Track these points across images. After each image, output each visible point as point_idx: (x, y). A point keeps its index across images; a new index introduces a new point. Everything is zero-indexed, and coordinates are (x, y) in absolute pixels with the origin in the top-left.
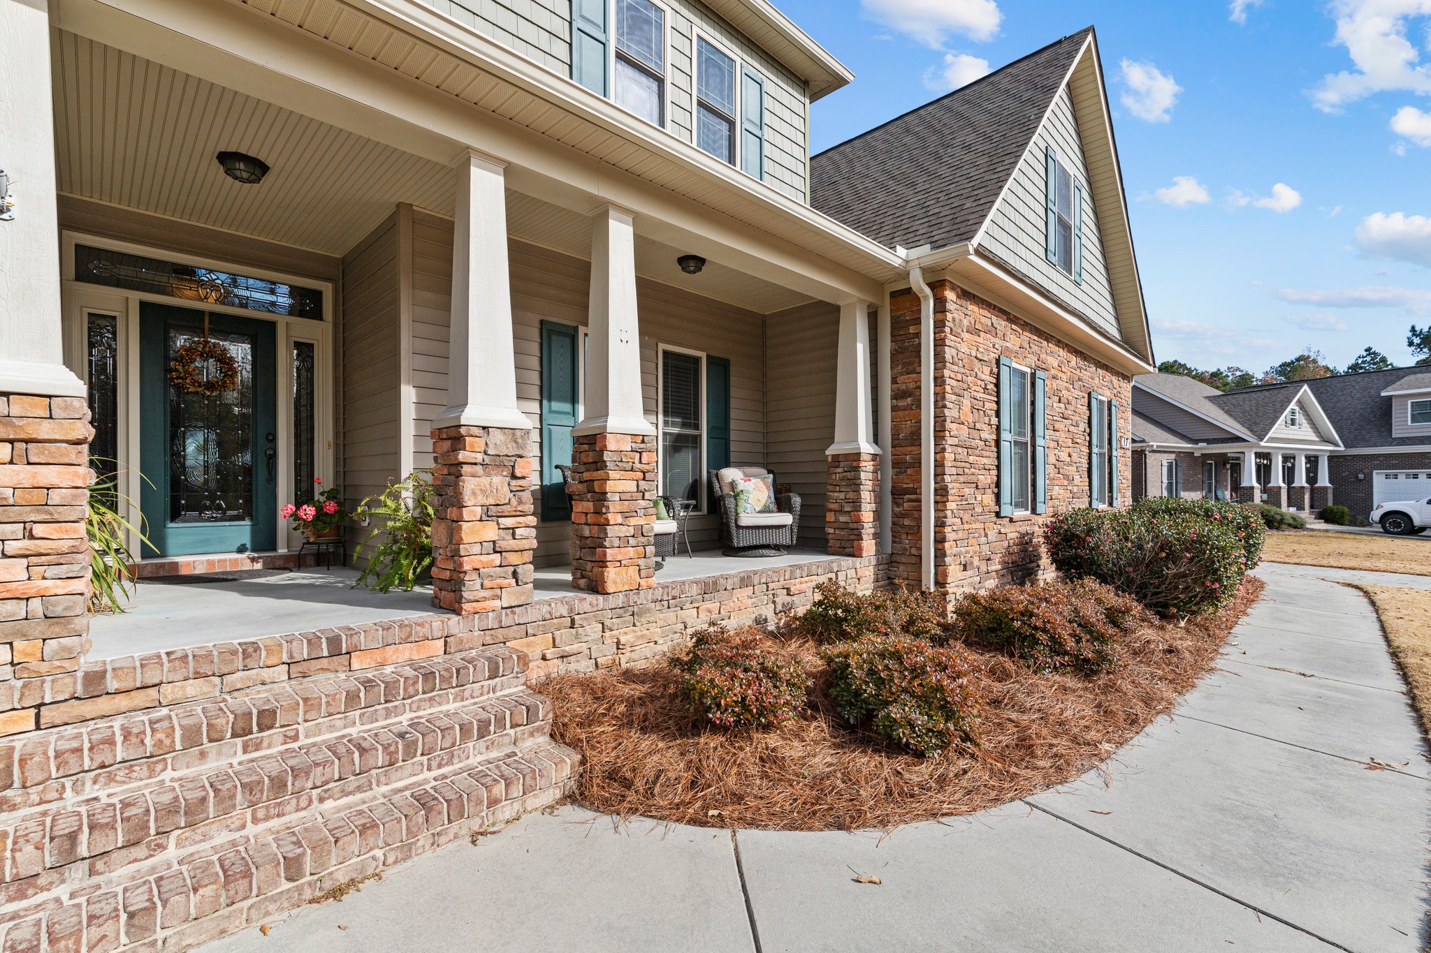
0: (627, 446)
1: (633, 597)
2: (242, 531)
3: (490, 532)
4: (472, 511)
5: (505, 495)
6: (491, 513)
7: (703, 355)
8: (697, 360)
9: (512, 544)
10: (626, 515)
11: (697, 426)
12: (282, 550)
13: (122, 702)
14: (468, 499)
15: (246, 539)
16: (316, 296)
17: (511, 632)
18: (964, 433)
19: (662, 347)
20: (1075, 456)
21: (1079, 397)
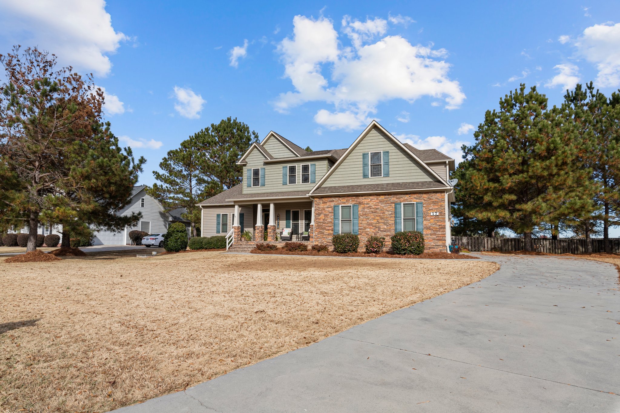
0: (270, 227)
6: (258, 233)
10: (270, 234)
18: (322, 220)
19: (304, 210)
20: (382, 221)
21: (386, 206)
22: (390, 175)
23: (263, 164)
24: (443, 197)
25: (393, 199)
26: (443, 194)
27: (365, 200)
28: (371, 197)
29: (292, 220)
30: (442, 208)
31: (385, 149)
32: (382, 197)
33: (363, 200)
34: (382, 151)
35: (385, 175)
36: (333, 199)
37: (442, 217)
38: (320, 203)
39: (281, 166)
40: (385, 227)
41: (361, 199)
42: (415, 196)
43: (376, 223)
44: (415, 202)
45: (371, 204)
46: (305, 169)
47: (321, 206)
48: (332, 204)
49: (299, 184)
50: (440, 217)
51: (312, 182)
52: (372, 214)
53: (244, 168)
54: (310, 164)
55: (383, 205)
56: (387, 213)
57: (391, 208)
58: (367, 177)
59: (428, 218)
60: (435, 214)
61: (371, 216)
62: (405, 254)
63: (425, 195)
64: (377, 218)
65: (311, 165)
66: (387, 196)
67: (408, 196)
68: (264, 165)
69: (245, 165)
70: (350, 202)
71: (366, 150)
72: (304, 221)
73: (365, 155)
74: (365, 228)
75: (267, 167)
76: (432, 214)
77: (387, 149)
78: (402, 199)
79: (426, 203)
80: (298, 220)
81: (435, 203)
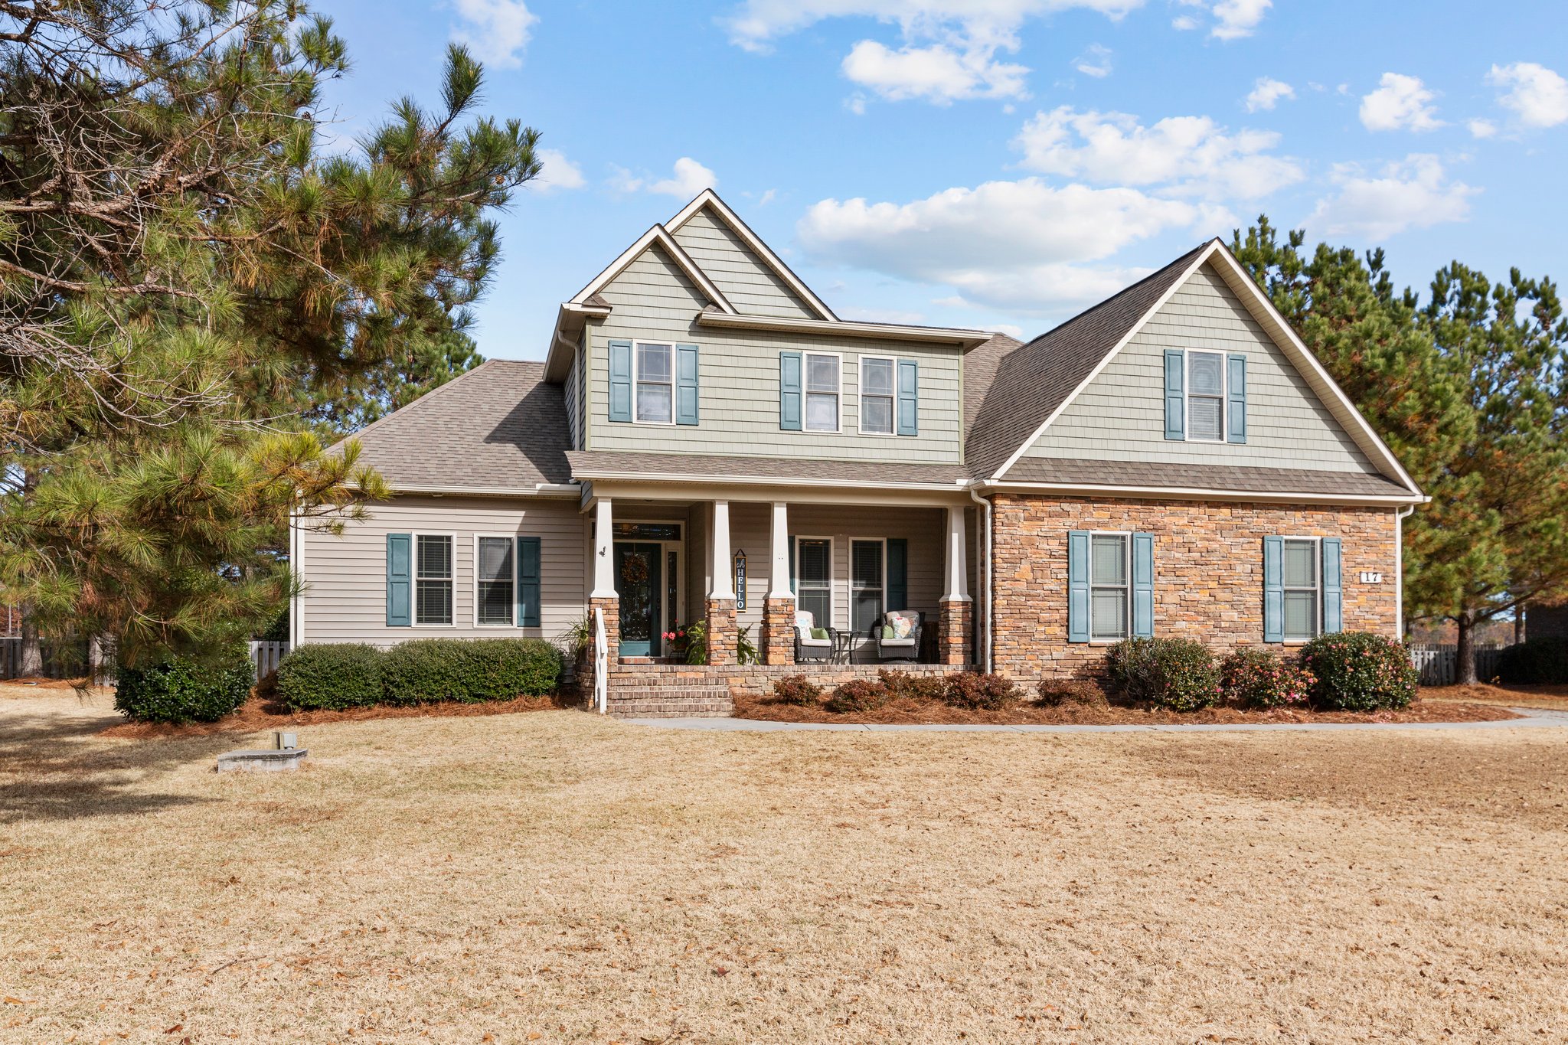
0: (779, 604)
1: (782, 668)
2: (646, 646)
3: (720, 637)
4: (714, 629)
5: (726, 624)
6: (721, 630)
7: (884, 540)
8: (880, 543)
9: (728, 641)
10: (780, 633)
11: (880, 585)
12: (663, 656)
13: (625, 675)
14: (713, 625)
15: (648, 650)
16: (677, 528)
17: (728, 674)
18: (1022, 587)
19: (851, 539)
20: (1227, 596)
21: (1237, 544)
22: (1249, 440)
23: (686, 326)
24: (1390, 526)
25: (1258, 520)
26: (1390, 517)
27: (1173, 519)
28: (1193, 511)
29: (801, 577)
30: (1389, 561)
31: (1233, 345)
32: (1225, 512)
33: (1166, 520)
34: (1225, 353)
35: (1236, 439)
36: (1066, 506)
37: (1389, 588)
38: (1017, 517)
39: (772, 349)
40: (1235, 615)
41: (1159, 515)
42: (1319, 516)
43: (1208, 603)
44: (1318, 538)
45: (1190, 536)
46: (876, 373)
47: (1023, 530)
48: (1062, 526)
49: (852, 432)
50: (1384, 587)
51: (905, 431)
52: (1194, 571)
53: (591, 330)
54: (895, 359)
55: (1228, 541)
56: (1239, 569)
57: (1252, 553)
58: (1179, 436)
59: (1354, 590)
60: (1371, 578)
61: (1193, 576)
62: (1373, 709)
63: (1344, 517)
64: (1212, 585)
65: (901, 364)
66: (1240, 512)
67: (1299, 515)
68: (691, 333)
69: (598, 320)
70: (1125, 523)
71: (1177, 341)
72: (851, 582)
73: (1168, 359)
74: (1173, 619)
75: (709, 345)
76: (1364, 580)
77: (1241, 348)
78: (1282, 526)
79: (1347, 542)
80: (827, 577)
81: (1369, 543)
